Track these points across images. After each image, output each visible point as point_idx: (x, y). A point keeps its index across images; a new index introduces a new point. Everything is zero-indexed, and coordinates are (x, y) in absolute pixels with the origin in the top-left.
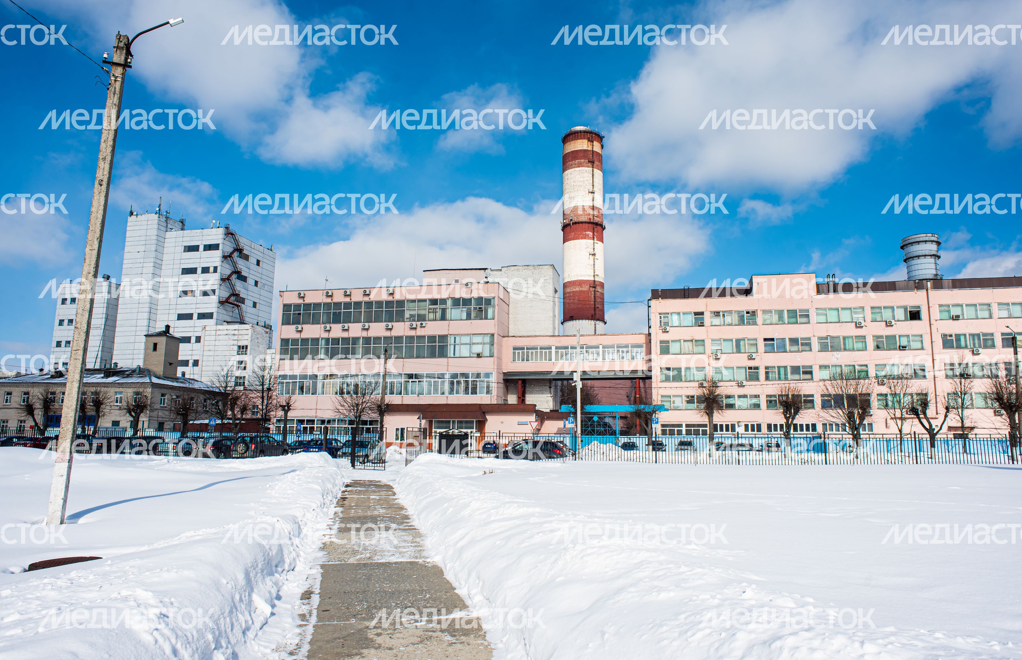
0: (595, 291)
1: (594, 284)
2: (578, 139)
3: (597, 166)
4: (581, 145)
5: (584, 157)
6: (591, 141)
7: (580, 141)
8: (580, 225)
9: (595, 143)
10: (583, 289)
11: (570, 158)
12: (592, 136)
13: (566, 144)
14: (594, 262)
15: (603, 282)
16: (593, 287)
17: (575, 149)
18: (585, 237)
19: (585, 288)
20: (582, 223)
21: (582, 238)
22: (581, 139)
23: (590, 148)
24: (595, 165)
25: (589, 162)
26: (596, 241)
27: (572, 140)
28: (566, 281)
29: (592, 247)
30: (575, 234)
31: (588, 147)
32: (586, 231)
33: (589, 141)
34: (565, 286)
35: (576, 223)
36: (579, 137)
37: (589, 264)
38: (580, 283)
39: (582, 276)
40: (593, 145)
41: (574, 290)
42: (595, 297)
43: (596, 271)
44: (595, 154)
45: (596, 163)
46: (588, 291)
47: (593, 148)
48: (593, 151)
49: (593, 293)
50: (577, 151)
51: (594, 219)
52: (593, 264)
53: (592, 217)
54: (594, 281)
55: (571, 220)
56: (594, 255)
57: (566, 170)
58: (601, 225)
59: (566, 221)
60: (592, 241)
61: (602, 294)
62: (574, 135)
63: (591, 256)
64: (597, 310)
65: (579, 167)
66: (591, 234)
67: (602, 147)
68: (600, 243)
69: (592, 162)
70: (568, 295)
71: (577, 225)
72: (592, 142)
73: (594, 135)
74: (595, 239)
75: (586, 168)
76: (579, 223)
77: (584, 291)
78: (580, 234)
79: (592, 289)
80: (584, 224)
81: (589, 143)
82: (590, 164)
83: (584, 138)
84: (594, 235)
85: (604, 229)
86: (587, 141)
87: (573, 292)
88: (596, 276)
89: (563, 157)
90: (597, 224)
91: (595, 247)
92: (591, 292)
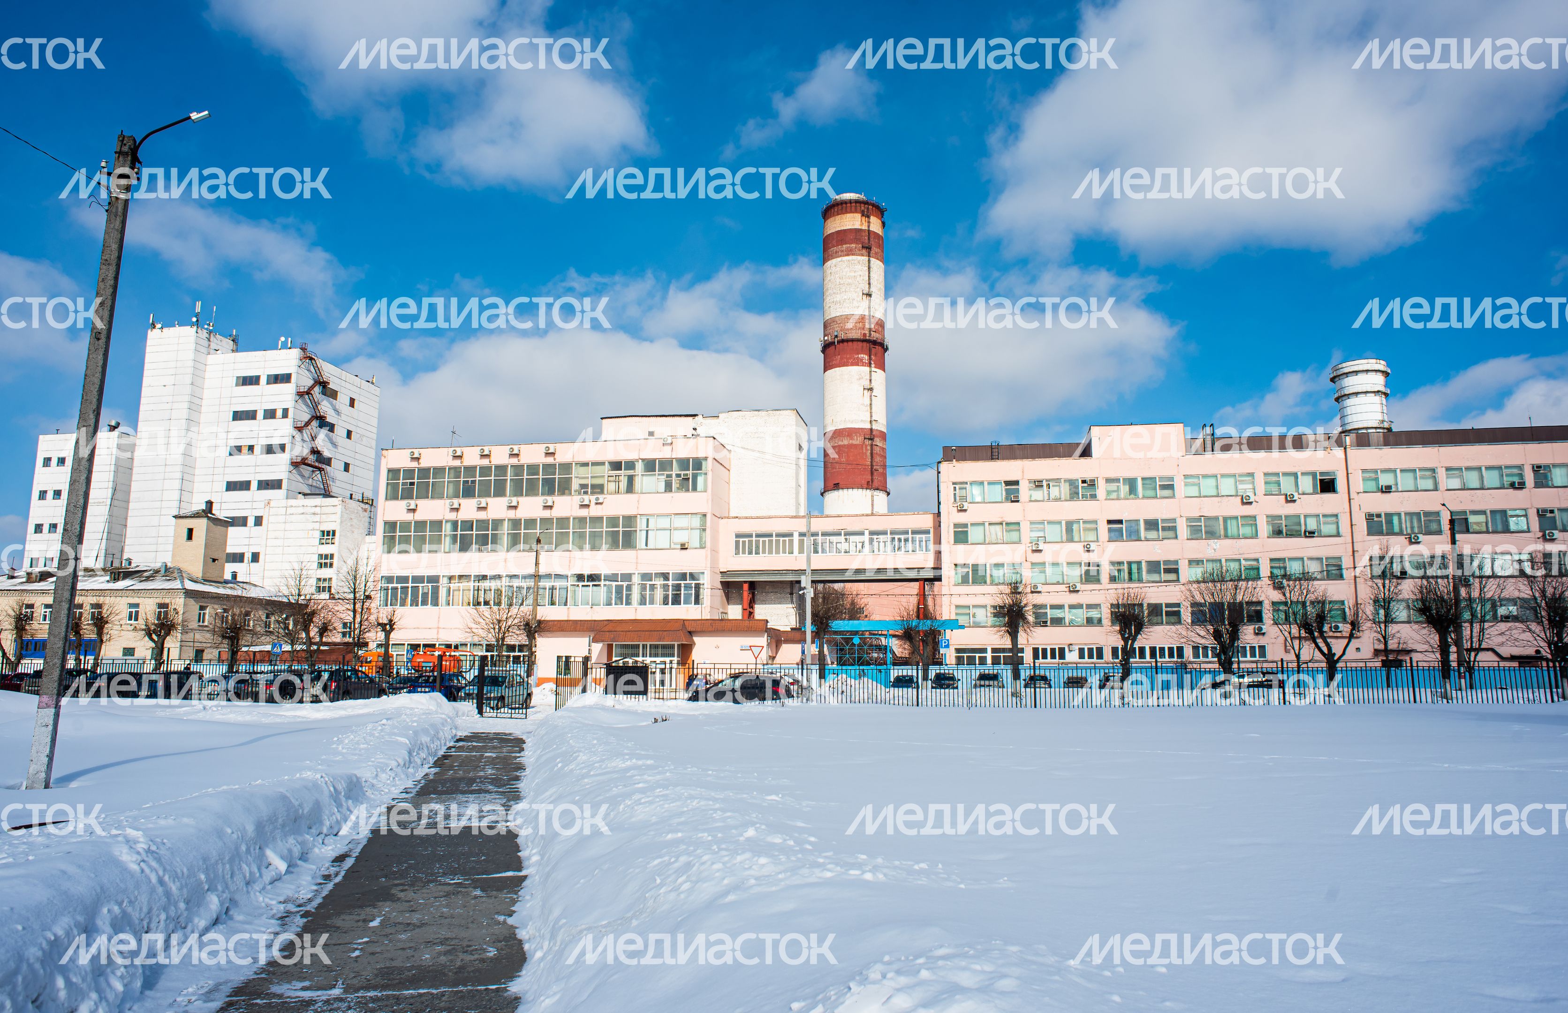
0: (872, 445)
1: (871, 435)
2: (847, 212)
4: (852, 221)
5: (856, 240)
6: (866, 215)
7: (849, 215)
8: (850, 343)
9: (873, 219)
10: (854, 442)
11: (834, 242)
12: (868, 209)
13: (829, 221)
14: (871, 400)
16: (869, 439)
17: (842, 228)
18: (857, 363)
19: (857, 440)
20: (852, 340)
21: (852, 364)
22: (851, 212)
23: (865, 227)
24: (873, 252)
25: (863, 247)
26: (873, 369)
27: (838, 214)
28: (828, 430)
29: (868, 377)
31: (862, 224)
32: (858, 354)
33: (863, 215)
34: (828, 436)
35: (843, 341)
36: (848, 210)
37: (863, 404)
38: (850, 432)
40: (869, 222)
41: (840, 443)
42: (872, 454)
44: (872, 236)
45: (875, 249)
46: (862, 446)
47: (869, 227)
48: (869, 230)
49: (869, 448)
50: (845, 231)
51: (870, 334)
52: (869, 403)
53: (867, 332)
54: (871, 430)
55: (836, 336)
56: (871, 389)
58: (881, 345)
60: (867, 369)
61: (884, 449)
62: (839, 207)
63: (866, 391)
64: (875, 473)
65: (848, 255)
66: (866, 357)
67: (884, 224)
68: (879, 371)
69: (868, 248)
71: (845, 344)
72: (868, 217)
73: (870, 207)
74: (873, 365)
75: (859, 258)
76: (847, 341)
77: (856, 445)
79: (868, 442)
80: (855, 343)
81: (864, 218)
82: (864, 251)
83: (856, 212)
84: (870, 359)
85: (886, 350)
86: (859, 215)
87: (839, 446)
88: (874, 423)
89: (824, 240)
91: (873, 378)
92: (866, 446)
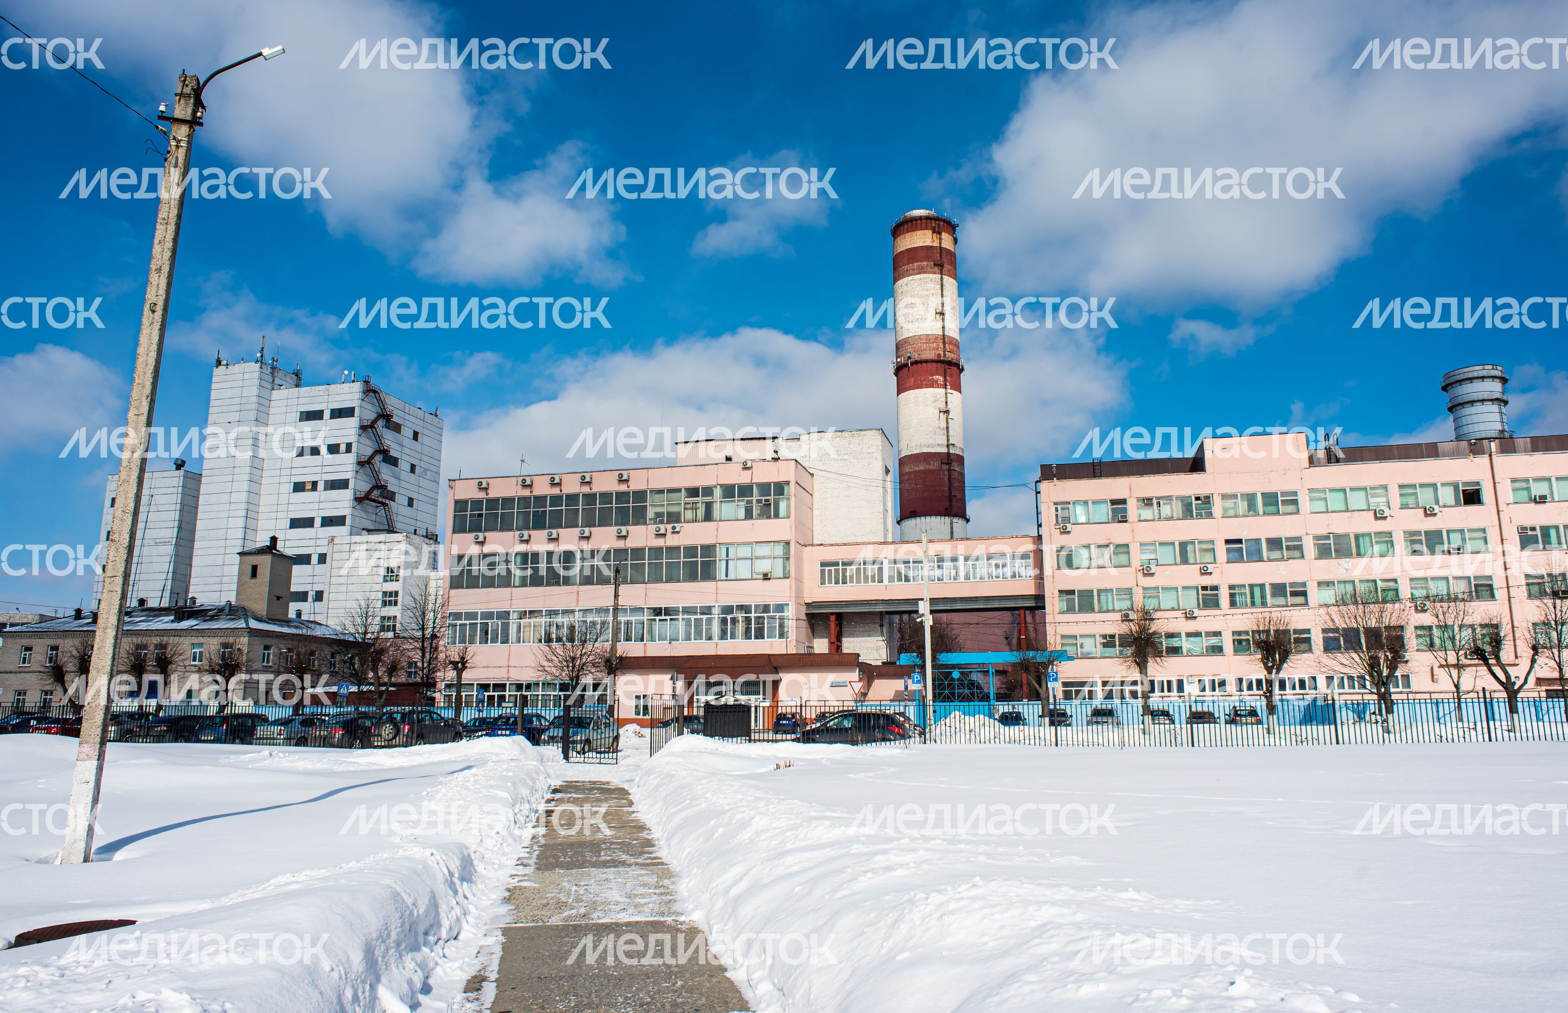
0: (949, 470)
1: (947, 459)
2: (917, 230)
3: (949, 271)
4: (923, 238)
5: (928, 258)
6: (937, 231)
7: (919, 232)
8: (924, 365)
9: (944, 235)
10: (931, 467)
11: (905, 260)
12: (939, 225)
13: (899, 239)
14: (947, 423)
15: (963, 454)
16: (946, 464)
17: (912, 246)
19: (934, 466)
20: (926, 361)
21: (927, 386)
22: (922, 229)
23: (936, 244)
24: (945, 269)
26: (949, 391)
27: (908, 232)
28: (903, 455)
29: (944, 399)
30: (915, 381)
31: (933, 241)
32: (933, 375)
33: (934, 232)
34: (903, 462)
35: (916, 363)
37: (939, 428)
38: (926, 457)
39: (928, 446)
40: (940, 239)
41: (916, 469)
42: (949, 479)
43: (950, 438)
44: (944, 253)
45: (947, 267)
46: (939, 471)
47: (940, 243)
48: (940, 247)
49: (946, 473)
50: (915, 249)
51: (945, 355)
53: (941, 353)
54: (948, 454)
55: (909, 358)
56: (947, 412)
57: (899, 279)
60: (942, 391)
61: (963, 473)
63: (942, 414)
64: (954, 499)
65: (919, 273)
66: (941, 379)
69: (940, 266)
70: (906, 477)
71: (919, 365)
72: (940, 233)
73: (942, 223)
74: (948, 387)
75: (931, 276)
76: (921, 362)
77: (933, 470)
78: (924, 380)
79: (945, 467)
80: (929, 364)
81: (935, 235)
82: (936, 269)
83: (926, 229)
84: (945, 380)
86: (930, 232)
89: (894, 259)
90: (949, 363)
91: (949, 400)
92: (944, 471)
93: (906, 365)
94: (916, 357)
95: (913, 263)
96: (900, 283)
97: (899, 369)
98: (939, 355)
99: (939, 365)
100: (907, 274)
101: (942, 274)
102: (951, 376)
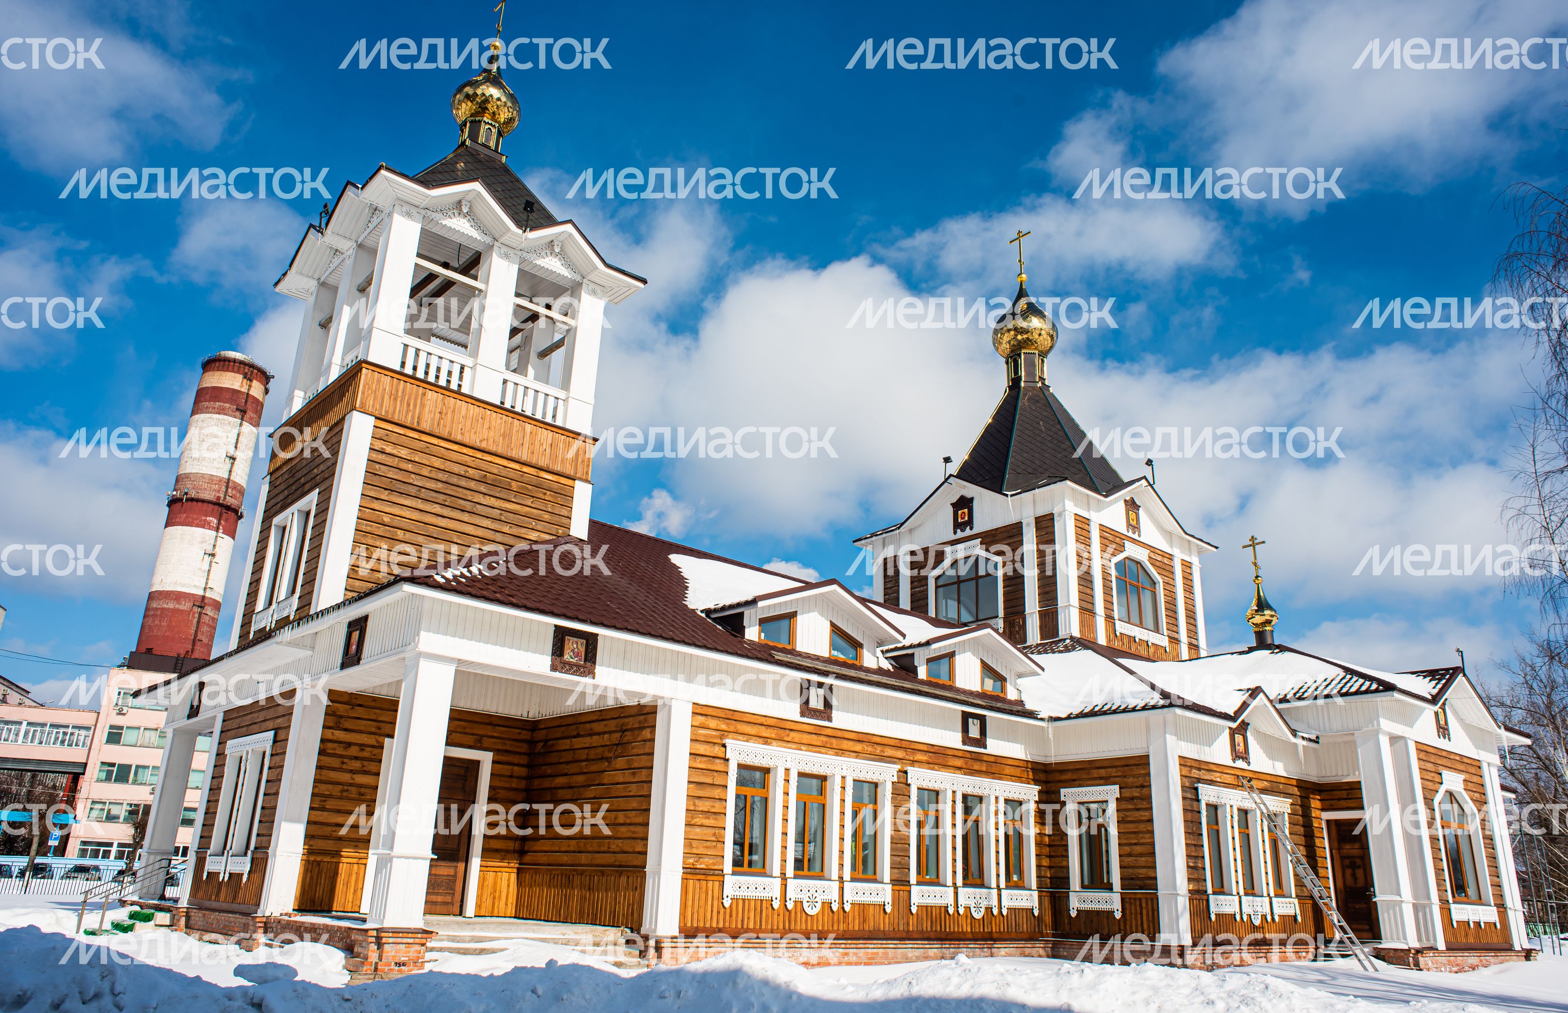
0: (200, 613)
1: (202, 602)
2: (228, 370)
3: (251, 418)
4: (232, 381)
5: (231, 401)
6: (248, 378)
7: (230, 374)
8: (200, 504)
9: (255, 383)
10: (181, 607)
11: (207, 397)
12: (252, 372)
13: (207, 374)
14: (210, 565)
15: (220, 600)
16: (199, 607)
17: (220, 385)
18: (204, 525)
19: (185, 606)
20: (203, 501)
21: (197, 526)
22: (233, 371)
23: (244, 389)
24: (247, 416)
25: (237, 409)
26: (220, 534)
27: (218, 370)
28: (154, 589)
29: (212, 542)
30: (187, 517)
31: (242, 386)
32: (206, 516)
33: (245, 377)
34: (152, 596)
35: (192, 500)
36: (230, 368)
37: (200, 569)
38: (178, 596)
39: (183, 586)
40: (250, 386)
41: (165, 606)
42: (198, 622)
43: (210, 582)
44: (250, 400)
45: (250, 414)
46: (189, 612)
47: (249, 390)
48: (248, 394)
49: (197, 615)
50: (221, 388)
51: (225, 498)
52: (207, 568)
53: (222, 496)
54: (204, 597)
55: (186, 493)
56: (213, 555)
57: (197, 413)
58: (236, 511)
59: (177, 494)
60: (214, 533)
61: (214, 620)
62: (222, 363)
63: (206, 556)
64: (198, 643)
65: (219, 413)
66: (216, 521)
67: (267, 391)
68: (227, 538)
69: (243, 412)
70: (152, 613)
71: (195, 503)
72: (251, 381)
73: (255, 371)
74: (221, 531)
75: (231, 419)
76: (198, 500)
77: (182, 611)
78: (196, 519)
79: (196, 609)
80: (205, 504)
81: (245, 381)
82: (238, 414)
83: (238, 372)
84: (219, 524)
85: (241, 517)
86: (242, 376)
87: (163, 609)
88: (208, 590)
89: (198, 391)
90: (228, 508)
91: (218, 544)
92: (194, 613)
93: (180, 500)
94: (193, 494)
95: (215, 401)
96: (196, 417)
97: (173, 502)
98: (219, 498)
99: (216, 507)
100: (206, 410)
101: (242, 419)
102: (226, 521)
